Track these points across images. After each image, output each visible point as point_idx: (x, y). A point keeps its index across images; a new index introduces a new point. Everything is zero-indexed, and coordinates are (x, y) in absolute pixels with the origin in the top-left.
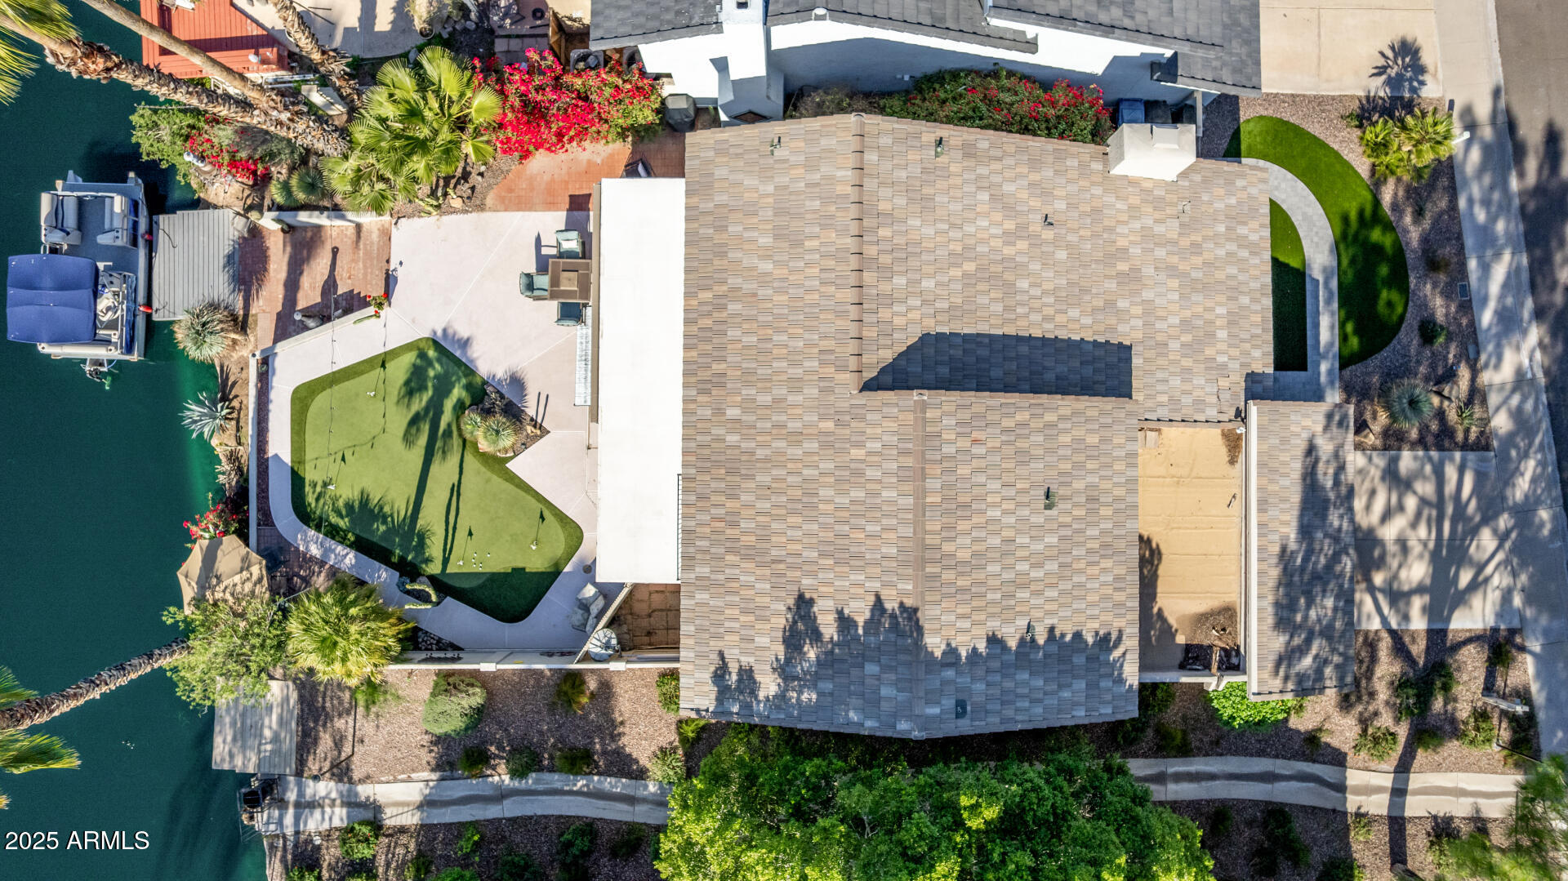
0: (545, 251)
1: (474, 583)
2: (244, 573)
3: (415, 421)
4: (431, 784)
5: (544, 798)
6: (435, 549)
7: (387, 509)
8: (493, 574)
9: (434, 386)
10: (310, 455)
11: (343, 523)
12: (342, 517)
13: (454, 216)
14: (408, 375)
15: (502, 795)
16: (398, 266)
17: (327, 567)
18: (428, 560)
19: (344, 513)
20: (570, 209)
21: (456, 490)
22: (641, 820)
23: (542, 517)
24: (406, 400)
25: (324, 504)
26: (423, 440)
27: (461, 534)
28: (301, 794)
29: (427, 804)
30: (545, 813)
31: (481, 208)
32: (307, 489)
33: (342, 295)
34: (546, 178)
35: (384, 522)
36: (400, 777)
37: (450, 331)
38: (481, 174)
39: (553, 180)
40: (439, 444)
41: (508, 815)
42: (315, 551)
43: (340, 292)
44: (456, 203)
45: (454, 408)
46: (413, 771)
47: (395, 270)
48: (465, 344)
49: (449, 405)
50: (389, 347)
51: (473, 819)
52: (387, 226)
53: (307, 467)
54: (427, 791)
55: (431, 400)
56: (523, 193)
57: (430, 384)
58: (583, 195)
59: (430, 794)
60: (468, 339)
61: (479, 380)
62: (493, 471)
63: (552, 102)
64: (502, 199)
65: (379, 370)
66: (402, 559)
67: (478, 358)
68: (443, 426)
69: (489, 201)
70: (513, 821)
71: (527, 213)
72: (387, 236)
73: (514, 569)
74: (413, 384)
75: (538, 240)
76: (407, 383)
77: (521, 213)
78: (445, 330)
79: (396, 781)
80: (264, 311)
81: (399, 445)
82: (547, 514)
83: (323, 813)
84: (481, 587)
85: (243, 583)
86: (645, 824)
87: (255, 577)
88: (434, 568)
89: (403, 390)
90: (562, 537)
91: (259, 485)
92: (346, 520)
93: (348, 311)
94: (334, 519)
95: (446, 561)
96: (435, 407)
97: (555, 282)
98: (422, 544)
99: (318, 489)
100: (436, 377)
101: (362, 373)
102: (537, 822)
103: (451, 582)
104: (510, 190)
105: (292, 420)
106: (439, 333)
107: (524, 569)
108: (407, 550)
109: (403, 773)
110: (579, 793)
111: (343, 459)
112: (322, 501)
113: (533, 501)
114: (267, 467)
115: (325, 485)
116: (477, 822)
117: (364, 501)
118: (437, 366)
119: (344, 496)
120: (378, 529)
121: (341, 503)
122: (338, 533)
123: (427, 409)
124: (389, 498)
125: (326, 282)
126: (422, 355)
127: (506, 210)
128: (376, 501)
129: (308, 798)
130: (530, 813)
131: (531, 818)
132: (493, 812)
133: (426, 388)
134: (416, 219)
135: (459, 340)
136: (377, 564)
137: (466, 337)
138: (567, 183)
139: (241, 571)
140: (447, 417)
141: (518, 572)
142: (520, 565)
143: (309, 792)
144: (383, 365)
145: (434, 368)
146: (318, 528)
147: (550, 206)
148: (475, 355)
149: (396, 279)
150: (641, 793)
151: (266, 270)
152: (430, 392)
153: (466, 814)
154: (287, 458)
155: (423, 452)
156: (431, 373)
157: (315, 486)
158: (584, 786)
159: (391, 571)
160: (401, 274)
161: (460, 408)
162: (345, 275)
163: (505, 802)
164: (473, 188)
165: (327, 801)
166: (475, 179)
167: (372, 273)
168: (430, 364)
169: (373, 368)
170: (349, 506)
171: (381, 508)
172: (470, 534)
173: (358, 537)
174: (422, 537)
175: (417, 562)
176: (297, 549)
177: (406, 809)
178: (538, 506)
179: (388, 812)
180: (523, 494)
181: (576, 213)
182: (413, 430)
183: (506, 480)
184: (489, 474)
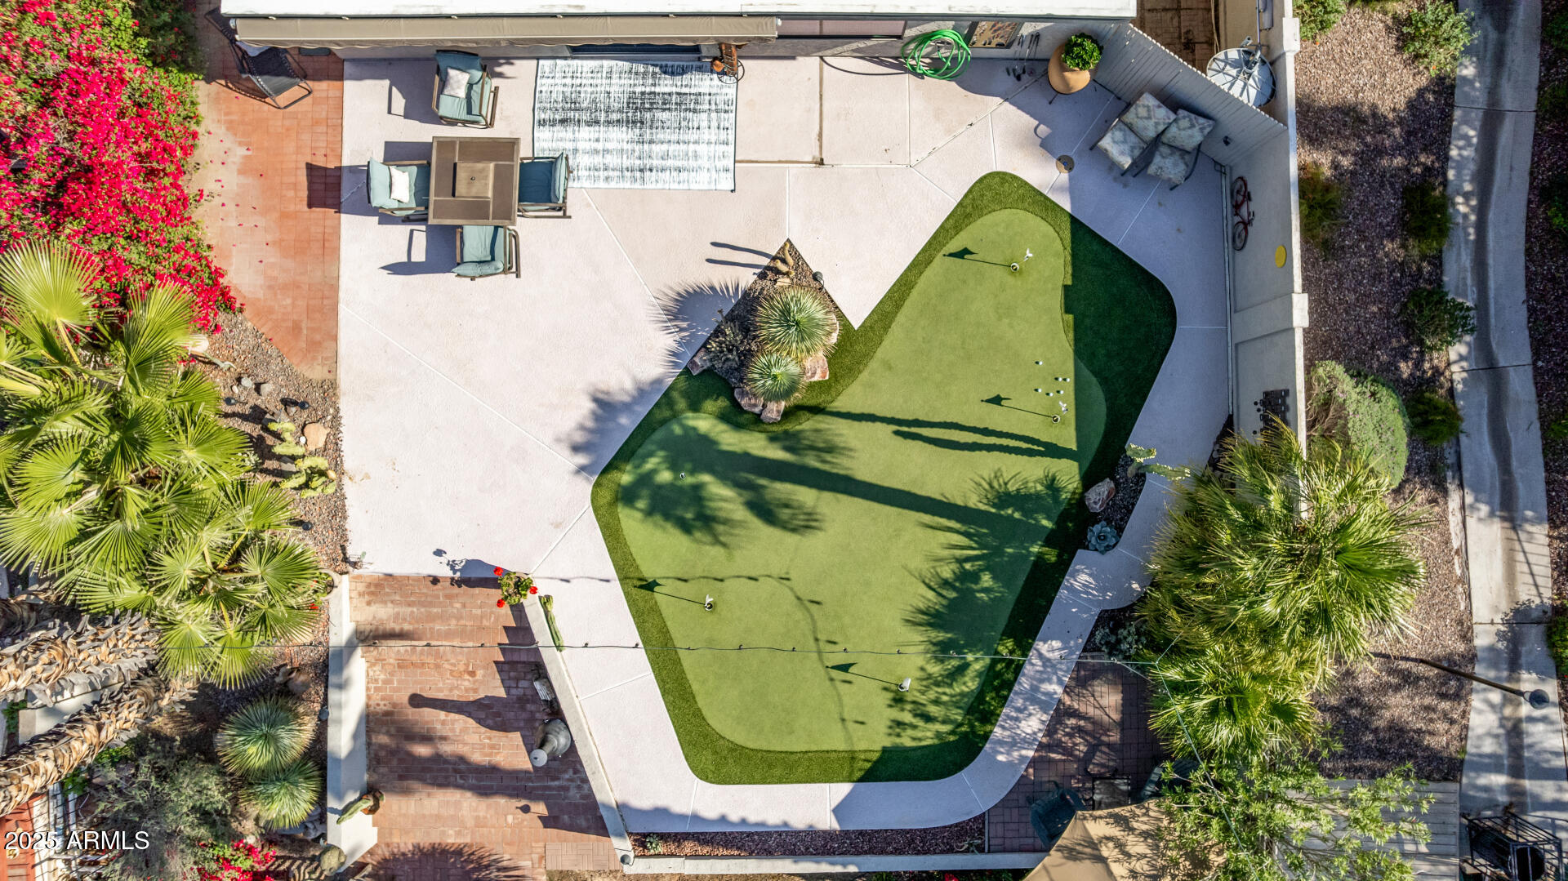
0: (419, 255)
1: (1097, 393)
2: (1105, 852)
3: (765, 511)
4: (1469, 499)
5: (1492, 284)
6: (1028, 473)
7: (947, 572)
8: (1078, 353)
9: (692, 472)
10: (835, 741)
11: (978, 662)
12: (962, 668)
13: (345, 446)
14: (669, 526)
15: (1488, 367)
16: (444, 559)
17: (1067, 700)
18: (1052, 485)
19: (955, 663)
20: (338, 208)
21: (908, 429)
22: (1532, 97)
23: (963, 254)
24: (720, 528)
25: (936, 702)
26: (805, 496)
27: (997, 419)
28: (1492, 764)
29: (1508, 509)
30: (1523, 283)
31: (329, 389)
32: (906, 741)
33: (508, 689)
34: (272, 257)
35: (975, 577)
36: (1458, 572)
37: (579, 437)
38: (258, 388)
39: (279, 244)
40: (812, 461)
41: (1526, 356)
42: (1033, 724)
43: (501, 693)
44: (317, 435)
45: (738, 426)
46: (1447, 542)
47: (452, 565)
48: (605, 406)
49: (731, 440)
50: (610, 571)
51: (1537, 425)
52: (361, 587)
53: (861, 745)
54: (1484, 509)
55: (723, 477)
56: (302, 303)
57: (689, 480)
58: (310, 183)
59: (1489, 503)
60: (596, 400)
61: (682, 385)
62: (868, 356)
63: (56, 152)
64: (314, 347)
65: (659, 596)
66: (1050, 540)
67: (635, 381)
68: (776, 453)
69: (317, 373)
70: (1539, 346)
71: (342, 295)
72: (383, 587)
73: (1068, 310)
74: (689, 516)
75: (395, 269)
76: (686, 527)
77: (342, 307)
78: (576, 449)
79: (1465, 580)
80: (543, 857)
81: (813, 543)
82: (955, 245)
83: (1531, 720)
84: (1104, 382)
85: (1129, 855)
86: (1540, 88)
87: (1115, 831)
88: (1068, 474)
89: (698, 535)
90: (1002, 216)
91: (898, 851)
92: (970, 657)
93: (539, 671)
94: (969, 684)
95: (1053, 451)
96: (737, 469)
97: (477, 210)
98: (1019, 500)
99: (907, 717)
100: (674, 467)
101: (665, 632)
102: (1542, 298)
103: (1096, 441)
104: (296, 328)
105: (764, 781)
106: (582, 459)
107: (1066, 287)
108: (1033, 533)
109: (1450, 562)
110: (1482, 211)
111: (844, 668)
112: (933, 710)
113: (929, 272)
114: (861, 833)
115: (898, 700)
116: (1542, 417)
117: (933, 619)
118: (651, 464)
119: (920, 661)
120: (986, 590)
121: (935, 669)
122: (999, 675)
123: (739, 485)
124: (925, 567)
125: (479, 721)
126: (627, 496)
127: (335, 338)
128: (931, 595)
129: (1503, 750)
130: (1523, 314)
131: (1531, 311)
132: (1521, 386)
133: (698, 487)
134: (350, 524)
135: (597, 418)
136: (1063, 593)
137: (591, 405)
138: (284, 216)
139: (1102, 860)
140: (756, 444)
141: (1071, 299)
142: (1057, 300)
143: (1489, 747)
144: (650, 586)
145: (654, 471)
146: (989, 717)
147: (329, 248)
148: (629, 385)
149: (471, 564)
150: (1478, 91)
151: (459, 852)
152: (706, 478)
153: (1526, 439)
154: (841, 790)
155: (827, 496)
156: (665, 476)
157: (899, 724)
158: (1466, 203)
159: (1076, 565)
160: (460, 553)
161: (736, 417)
162: (467, 682)
163: (1502, 363)
164: (287, 402)
165: (1508, 711)
166: (269, 397)
167: (459, 618)
168: (645, 480)
169: (655, 610)
170: (942, 650)
171: (946, 583)
172: (997, 400)
173: (1008, 633)
174: (1004, 499)
175: (1056, 513)
176: (1033, 762)
177: (1520, 557)
178: (940, 262)
179: (1525, 594)
180: (914, 293)
181: (345, 195)
182: (785, 514)
183: (886, 328)
184: (874, 364)
